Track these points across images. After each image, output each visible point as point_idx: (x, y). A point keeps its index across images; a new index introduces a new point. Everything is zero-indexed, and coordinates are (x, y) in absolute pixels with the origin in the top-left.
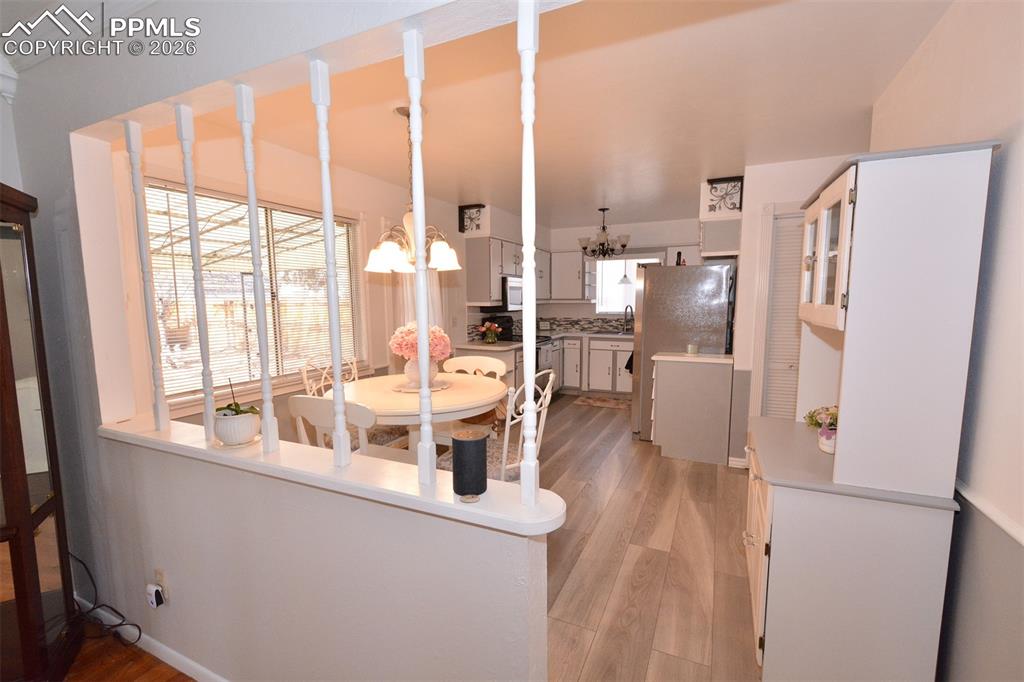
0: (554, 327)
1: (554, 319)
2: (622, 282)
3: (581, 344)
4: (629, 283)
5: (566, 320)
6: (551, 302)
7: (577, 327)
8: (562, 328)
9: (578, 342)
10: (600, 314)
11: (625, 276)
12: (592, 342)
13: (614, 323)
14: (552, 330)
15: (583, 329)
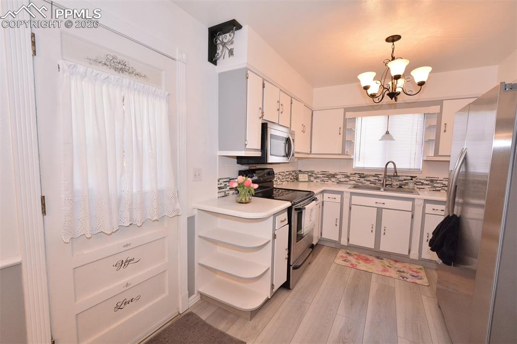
0: (312, 179)
1: (312, 172)
2: (383, 138)
3: (342, 199)
4: (392, 139)
5: (323, 173)
6: (311, 156)
7: (333, 179)
8: (319, 180)
9: (338, 197)
10: (357, 169)
11: (387, 133)
12: (353, 197)
13: (372, 179)
14: (310, 181)
15: (339, 182)
